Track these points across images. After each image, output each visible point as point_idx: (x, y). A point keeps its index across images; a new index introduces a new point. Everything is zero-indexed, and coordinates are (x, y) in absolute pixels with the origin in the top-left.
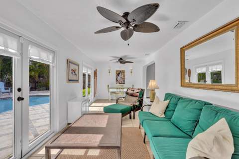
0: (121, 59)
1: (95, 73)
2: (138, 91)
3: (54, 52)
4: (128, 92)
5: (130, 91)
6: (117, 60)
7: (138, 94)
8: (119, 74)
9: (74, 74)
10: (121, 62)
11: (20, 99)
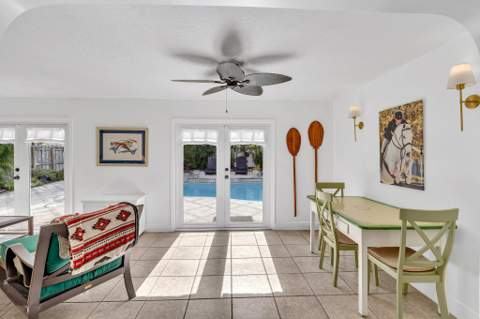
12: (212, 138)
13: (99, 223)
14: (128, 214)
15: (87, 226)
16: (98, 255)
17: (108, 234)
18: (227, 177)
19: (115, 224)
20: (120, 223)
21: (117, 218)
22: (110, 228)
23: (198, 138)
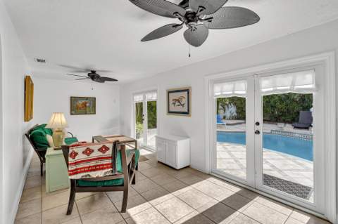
12: (240, 90)
13: (86, 150)
14: (107, 149)
15: (80, 150)
16: (85, 171)
17: (91, 160)
18: (258, 132)
19: (96, 154)
20: (100, 154)
21: (99, 150)
22: (93, 155)
23: (227, 90)
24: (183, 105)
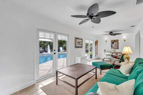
0: (111, 32)
1: (96, 43)
2: (120, 55)
3: (68, 35)
4: (113, 55)
5: (114, 54)
6: (109, 34)
7: (120, 57)
8: (114, 42)
9: (79, 44)
10: (111, 35)
11: (55, 53)
24: (80, 44)
